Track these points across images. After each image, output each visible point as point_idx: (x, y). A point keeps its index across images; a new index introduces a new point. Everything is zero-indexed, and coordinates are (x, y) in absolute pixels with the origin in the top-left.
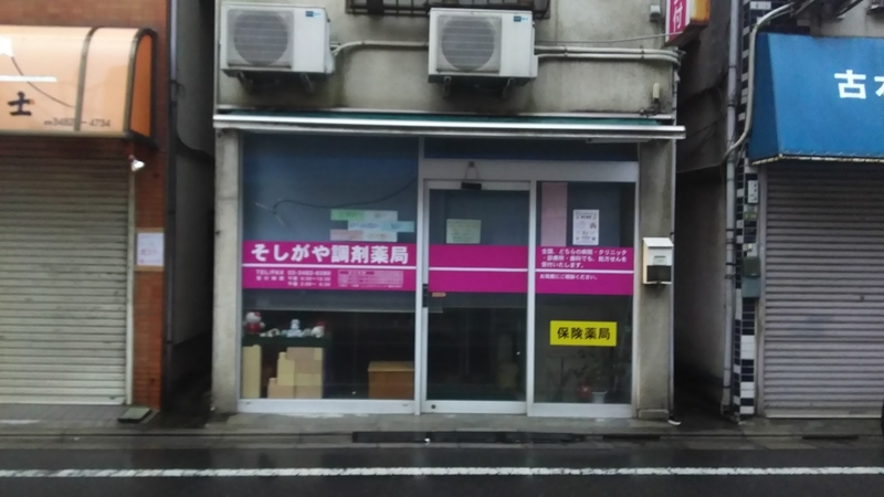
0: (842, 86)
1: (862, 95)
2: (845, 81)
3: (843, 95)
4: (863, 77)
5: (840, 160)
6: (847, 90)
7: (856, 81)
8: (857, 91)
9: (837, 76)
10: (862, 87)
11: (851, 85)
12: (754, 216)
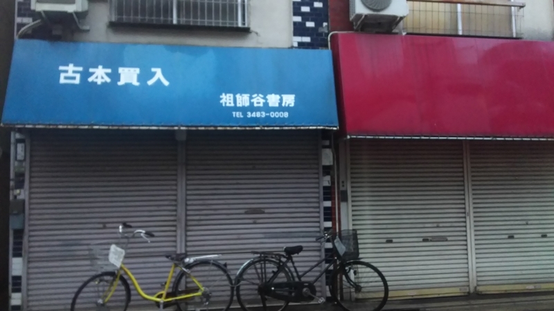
0: (62, 75)
1: (77, 81)
2: (66, 71)
3: (62, 81)
4: (80, 69)
5: (48, 127)
6: (66, 78)
7: (74, 72)
8: (74, 78)
9: (61, 68)
10: (78, 76)
11: (70, 74)
12: (23, 169)
